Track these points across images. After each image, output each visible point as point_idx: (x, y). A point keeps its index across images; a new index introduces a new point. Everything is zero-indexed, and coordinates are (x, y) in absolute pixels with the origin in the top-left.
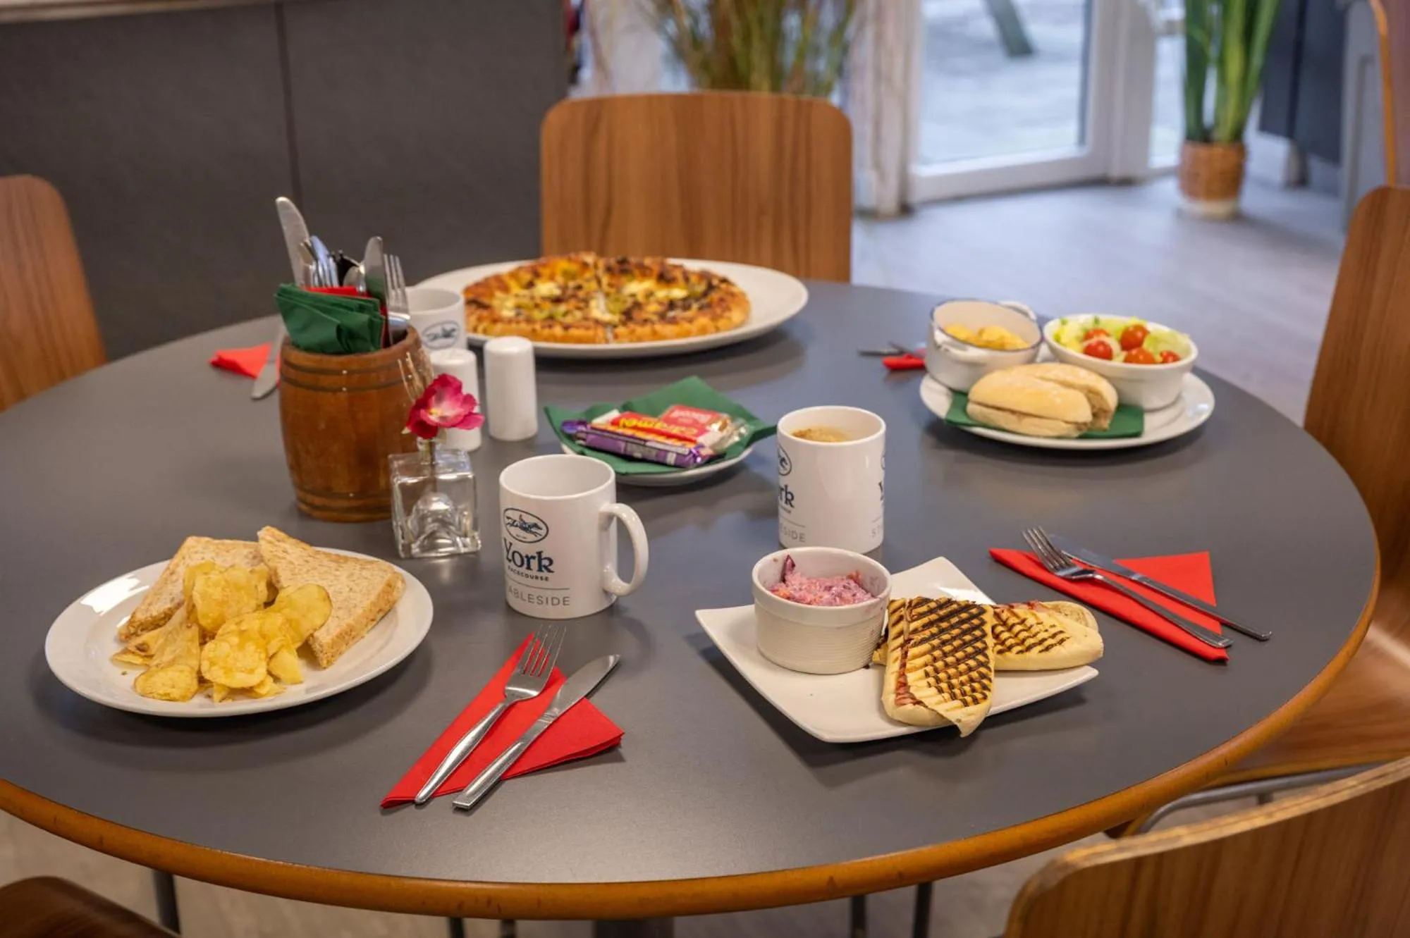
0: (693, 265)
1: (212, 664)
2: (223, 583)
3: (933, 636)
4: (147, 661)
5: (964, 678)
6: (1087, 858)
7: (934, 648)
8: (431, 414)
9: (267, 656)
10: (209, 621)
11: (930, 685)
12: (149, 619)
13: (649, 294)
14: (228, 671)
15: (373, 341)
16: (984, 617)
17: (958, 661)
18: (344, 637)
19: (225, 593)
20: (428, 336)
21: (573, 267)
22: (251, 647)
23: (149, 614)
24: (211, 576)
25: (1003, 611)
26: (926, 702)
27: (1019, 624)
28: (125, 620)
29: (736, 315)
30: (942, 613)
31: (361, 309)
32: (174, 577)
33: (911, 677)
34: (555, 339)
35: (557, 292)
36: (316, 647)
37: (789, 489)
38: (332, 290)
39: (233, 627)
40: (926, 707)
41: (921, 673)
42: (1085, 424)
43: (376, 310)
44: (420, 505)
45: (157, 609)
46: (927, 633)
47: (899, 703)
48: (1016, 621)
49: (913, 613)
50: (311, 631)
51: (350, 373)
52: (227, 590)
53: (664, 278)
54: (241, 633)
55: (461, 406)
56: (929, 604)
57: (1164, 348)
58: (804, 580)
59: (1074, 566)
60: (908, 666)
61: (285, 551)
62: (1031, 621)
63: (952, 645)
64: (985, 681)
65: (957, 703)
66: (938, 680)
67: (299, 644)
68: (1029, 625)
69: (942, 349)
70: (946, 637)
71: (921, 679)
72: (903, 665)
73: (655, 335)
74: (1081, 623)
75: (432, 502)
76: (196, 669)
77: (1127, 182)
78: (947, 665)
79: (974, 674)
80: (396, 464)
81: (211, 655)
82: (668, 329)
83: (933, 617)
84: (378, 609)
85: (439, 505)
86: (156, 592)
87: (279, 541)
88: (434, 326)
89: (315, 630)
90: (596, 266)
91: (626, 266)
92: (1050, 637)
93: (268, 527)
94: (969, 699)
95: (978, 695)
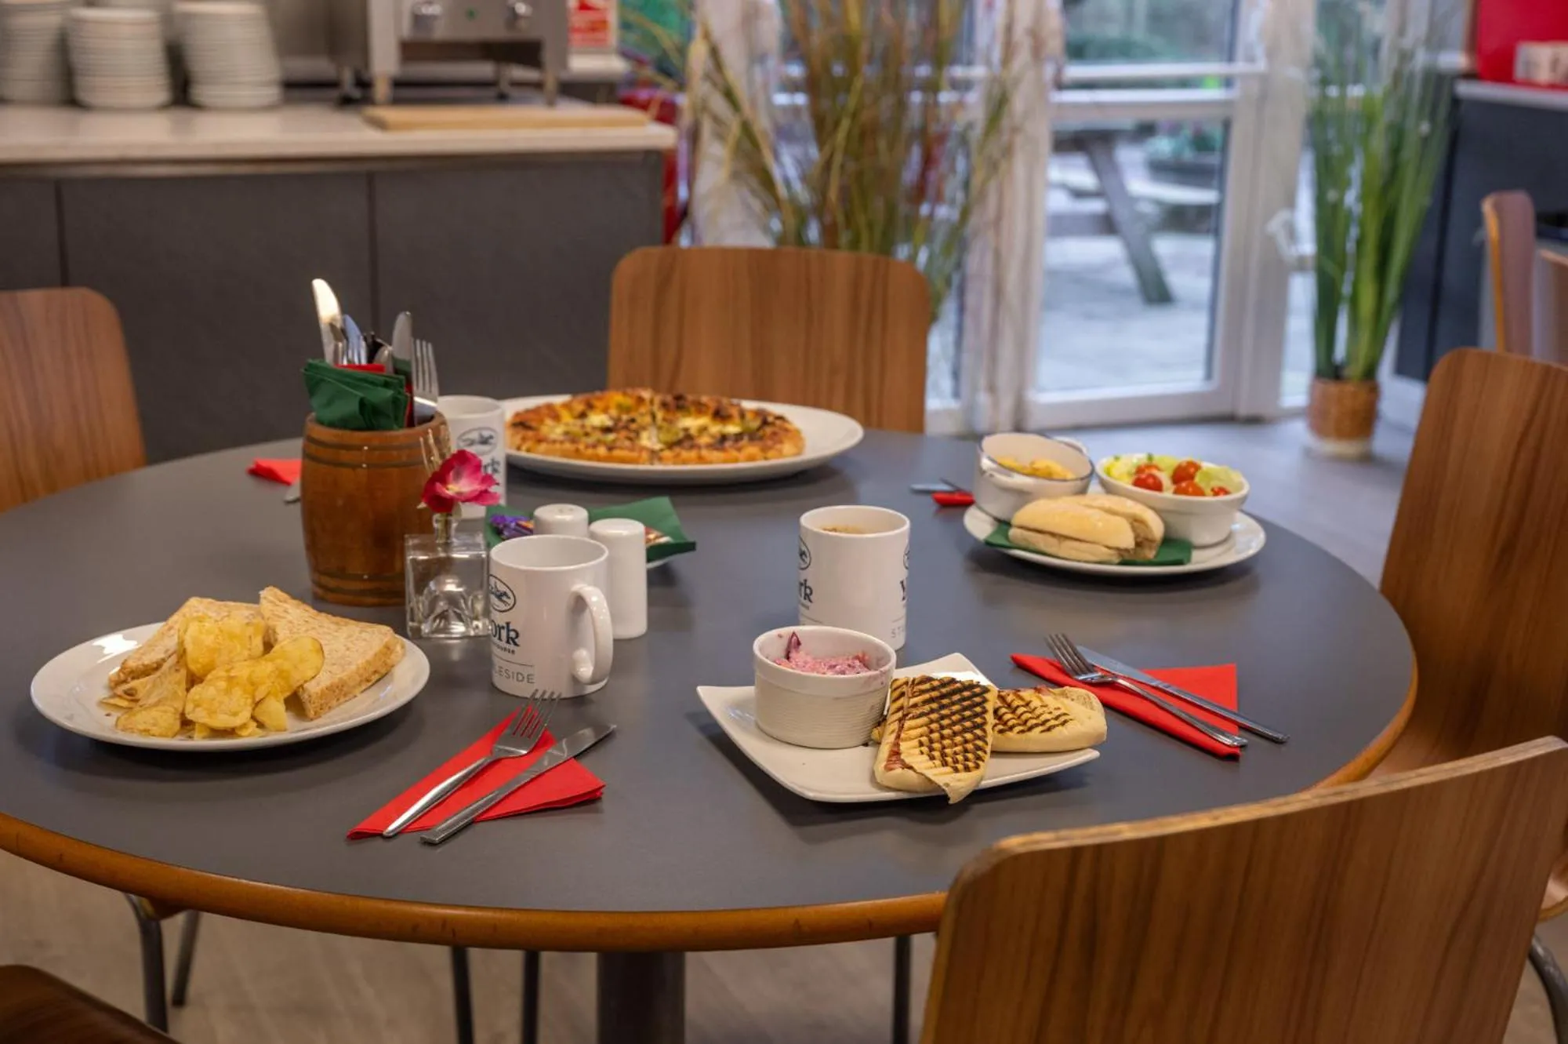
0: (749, 405)
1: (197, 706)
2: (217, 631)
3: (932, 711)
4: (132, 705)
5: (958, 749)
6: (1024, 844)
7: (932, 722)
8: (448, 489)
9: (253, 702)
10: (199, 666)
11: (922, 753)
12: (141, 667)
13: (703, 430)
14: (212, 713)
15: (396, 418)
16: (987, 696)
17: (955, 734)
18: (334, 692)
19: (218, 641)
20: (464, 441)
21: (628, 401)
22: (237, 692)
23: (140, 663)
24: (207, 624)
25: (1008, 695)
26: (916, 767)
27: (1023, 706)
28: (117, 669)
29: (787, 448)
30: (944, 690)
31: (386, 385)
32: (172, 632)
33: (903, 746)
34: (599, 459)
35: (609, 423)
36: (305, 697)
37: (808, 584)
38: (360, 367)
39: (223, 674)
40: (915, 771)
41: (915, 742)
42: (1127, 550)
43: (401, 387)
44: (432, 585)
45: (149, 659)
46: (927, 708)
47: (888, 769)
48: (1021, 703)
49: (915, 690)
50: (302, 682)
51: (372, 449)
52: (220, 637)
53: (720, 415)
54: (230, 679)
55: (479, 484)
56: (932, 682)
57: (1216, 484)
58: (809, 659)
59: (1096, 672)
60: (903, 735)
61: (286, 611)
62: (1036, 703)
63: (951, 719)
64: (980, 753)
65: (948, 769)
66: (931, 749)
67: (288, 694)
68: (1033, 707)
69: (987, 474)
70: (944, 712)
71: (915, 747)
72: (898, 737)
73: (701, 460)
74: (1086, 707)
75: (445, 584)
76: (180, 709)
77: (1254, 421)
78: (943, 737)
79: (970, 746)
80: (411, 543)
81: (197, 697)
82: (716, 455)
83: (935, 694)
84: (373, 670)
85: (451, 587)
86: (150, 645)
87: (280, 601)
88: (470, 431)
89: (306, 682)
90: (652, 402)
91: (681, 403)
92: (1052, 719)
93: (271, 588)
94: (960, 766)
95: (971, 764)
